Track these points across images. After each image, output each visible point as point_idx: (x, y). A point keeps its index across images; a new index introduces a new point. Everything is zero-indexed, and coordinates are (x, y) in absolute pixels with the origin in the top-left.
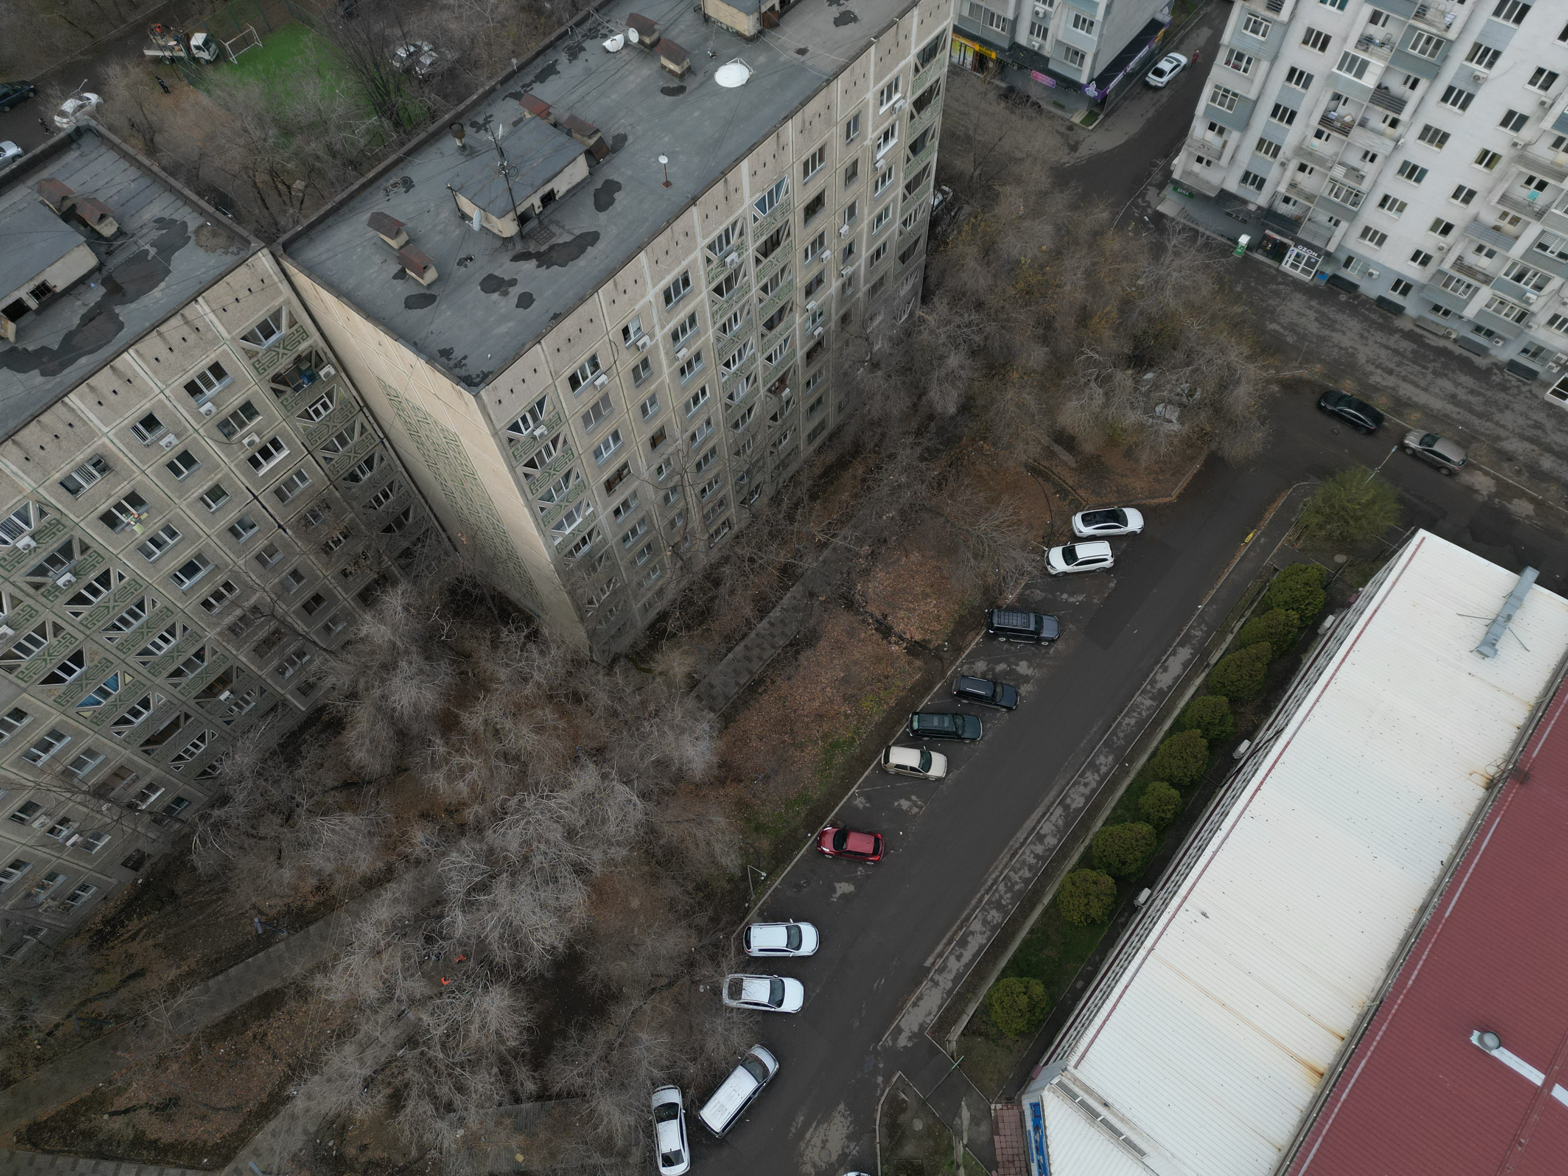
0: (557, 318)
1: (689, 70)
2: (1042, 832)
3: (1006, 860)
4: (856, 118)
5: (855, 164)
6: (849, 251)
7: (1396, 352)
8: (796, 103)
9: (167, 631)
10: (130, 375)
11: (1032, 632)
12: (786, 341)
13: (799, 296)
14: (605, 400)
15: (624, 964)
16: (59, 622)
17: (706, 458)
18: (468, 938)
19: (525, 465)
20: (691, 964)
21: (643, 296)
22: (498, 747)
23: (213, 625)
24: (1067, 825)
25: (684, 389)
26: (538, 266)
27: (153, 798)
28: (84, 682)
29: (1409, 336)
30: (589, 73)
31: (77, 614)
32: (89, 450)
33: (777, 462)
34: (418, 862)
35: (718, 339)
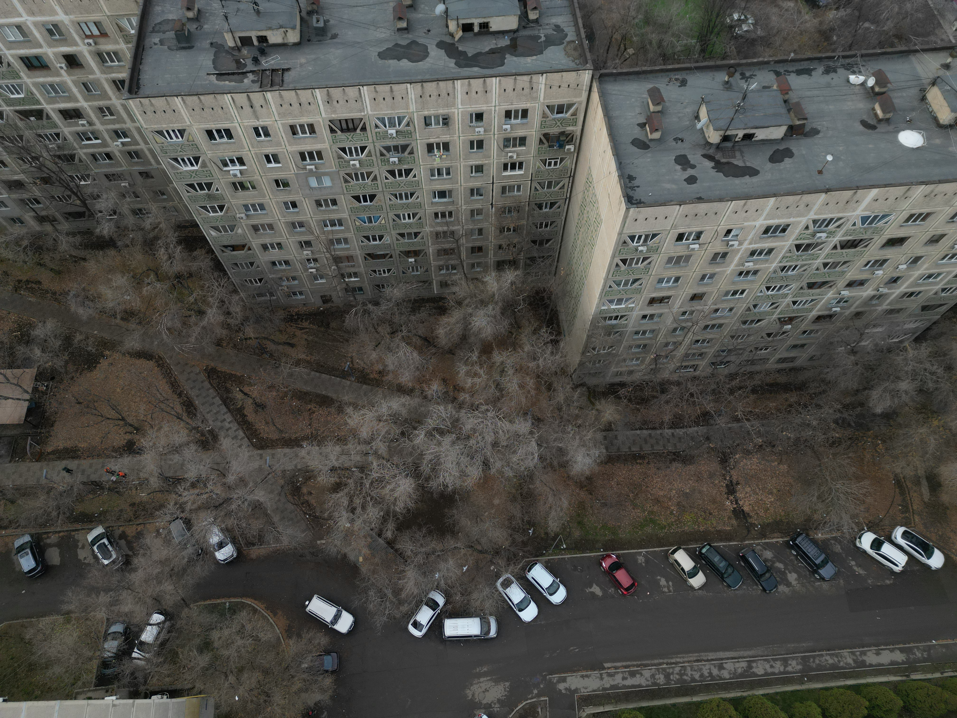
0: (700, 200)
1: (888, 121)
2: (725, 665)
3: (692, 659)
5: (943, 236)
6: (895, 280)
8: (936, 179)
9: (413, 214)
10: (488, 90)
11: (815, 564)
12: (812, 300)
13: (842, 283)
14: (688, 258)
15: (469, 523)
16: (378, 176)
17: (713, 326)
18: (418, 448)
19: (621, 260)
20: (497, 553)
21: (754, 220)
22: (498, 378)
23: (431, 226)
24: (742, 675)
25: (734, 283)
26: (713, 168)
27: (353, 279)
28: (367, 209)
30: (828, 86)
31: (386, 178)
32: (447, 111)
33: (750, 358)
34: (425, 397)
35: (775, 272)
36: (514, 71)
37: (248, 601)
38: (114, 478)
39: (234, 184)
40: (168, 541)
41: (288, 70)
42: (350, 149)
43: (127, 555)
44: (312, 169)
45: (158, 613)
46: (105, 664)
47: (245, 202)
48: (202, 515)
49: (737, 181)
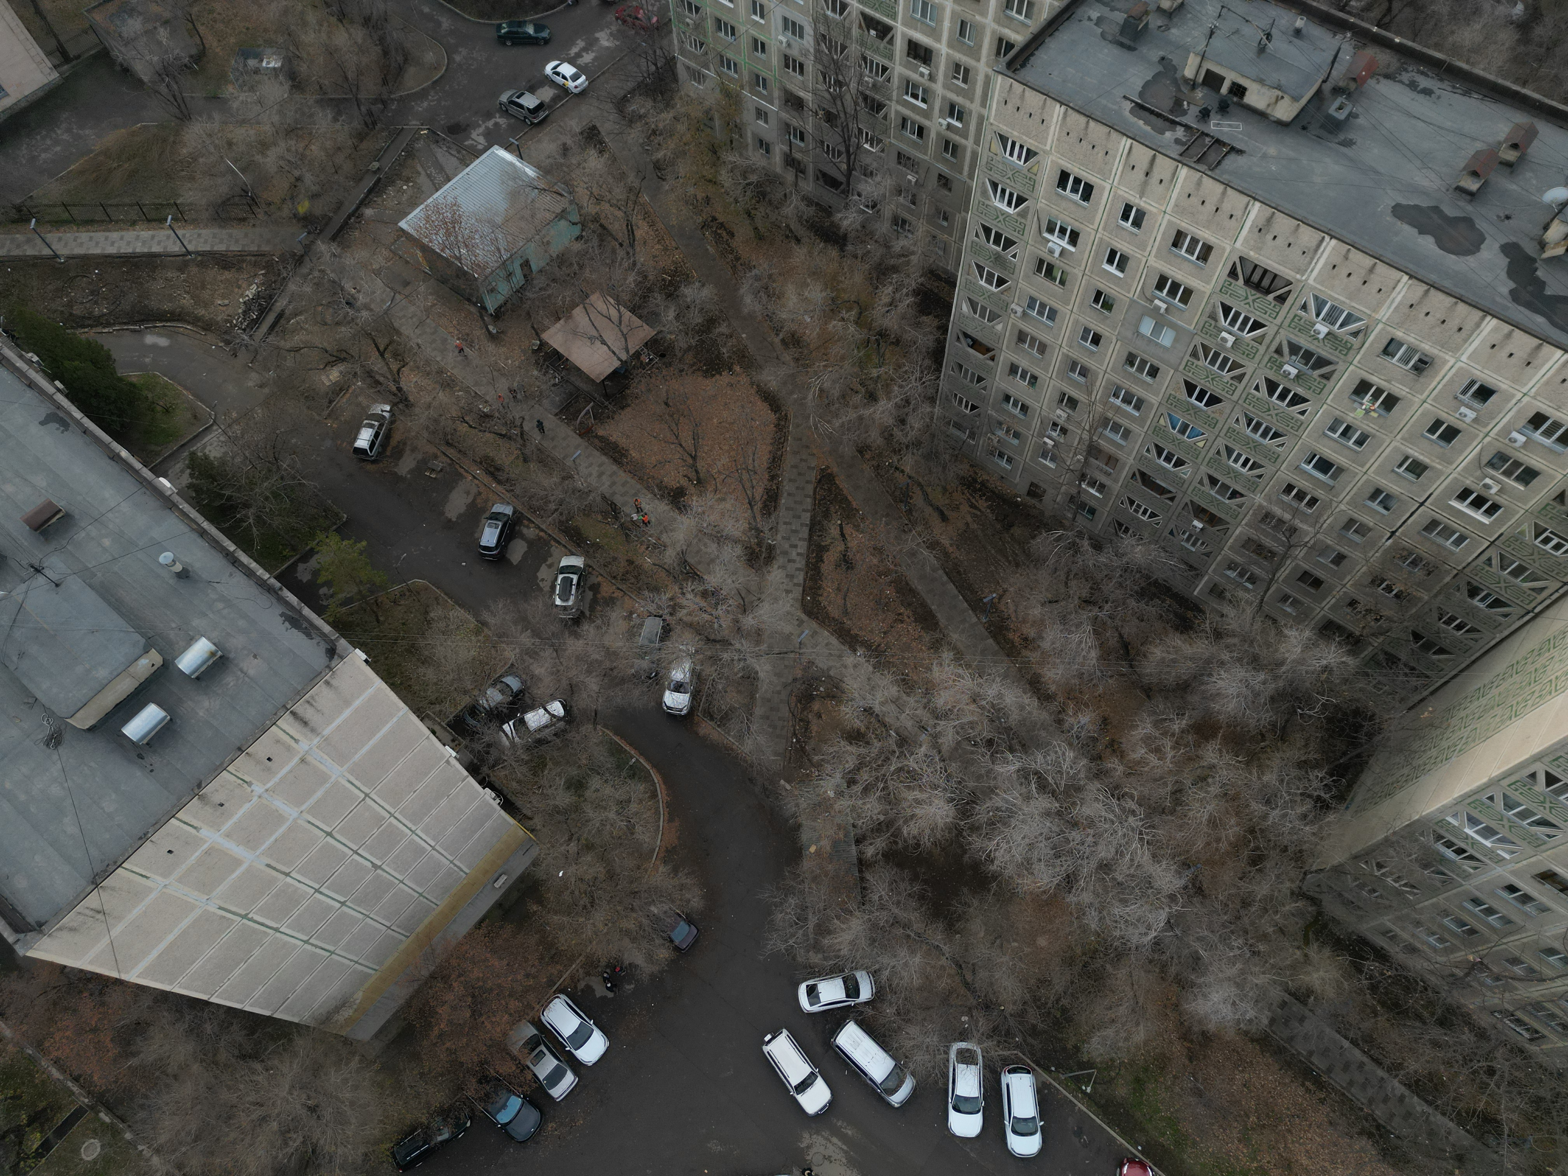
9: (1254, 463)
10: (1535, 363)
15: (982, 934)
16: (1247, 378)
18: (995, 778)
19: (1547, 773)
20: (988, 1006)
22: (1188, 783)
23: (1268, 498)
27: (1092, 491)
32: (1436, 352)
34: (1060, 722)
37: (656, 778)
38: (635, 517)
39: (1041, 262)
40: (632, 633)
41: (1240, 152)
42: (1237, 315)
43: (582, 612)
44: (1160, 308)
45: (562, 704)
46: (473, 710)
47: (1035, 294)
48: (688, 635)
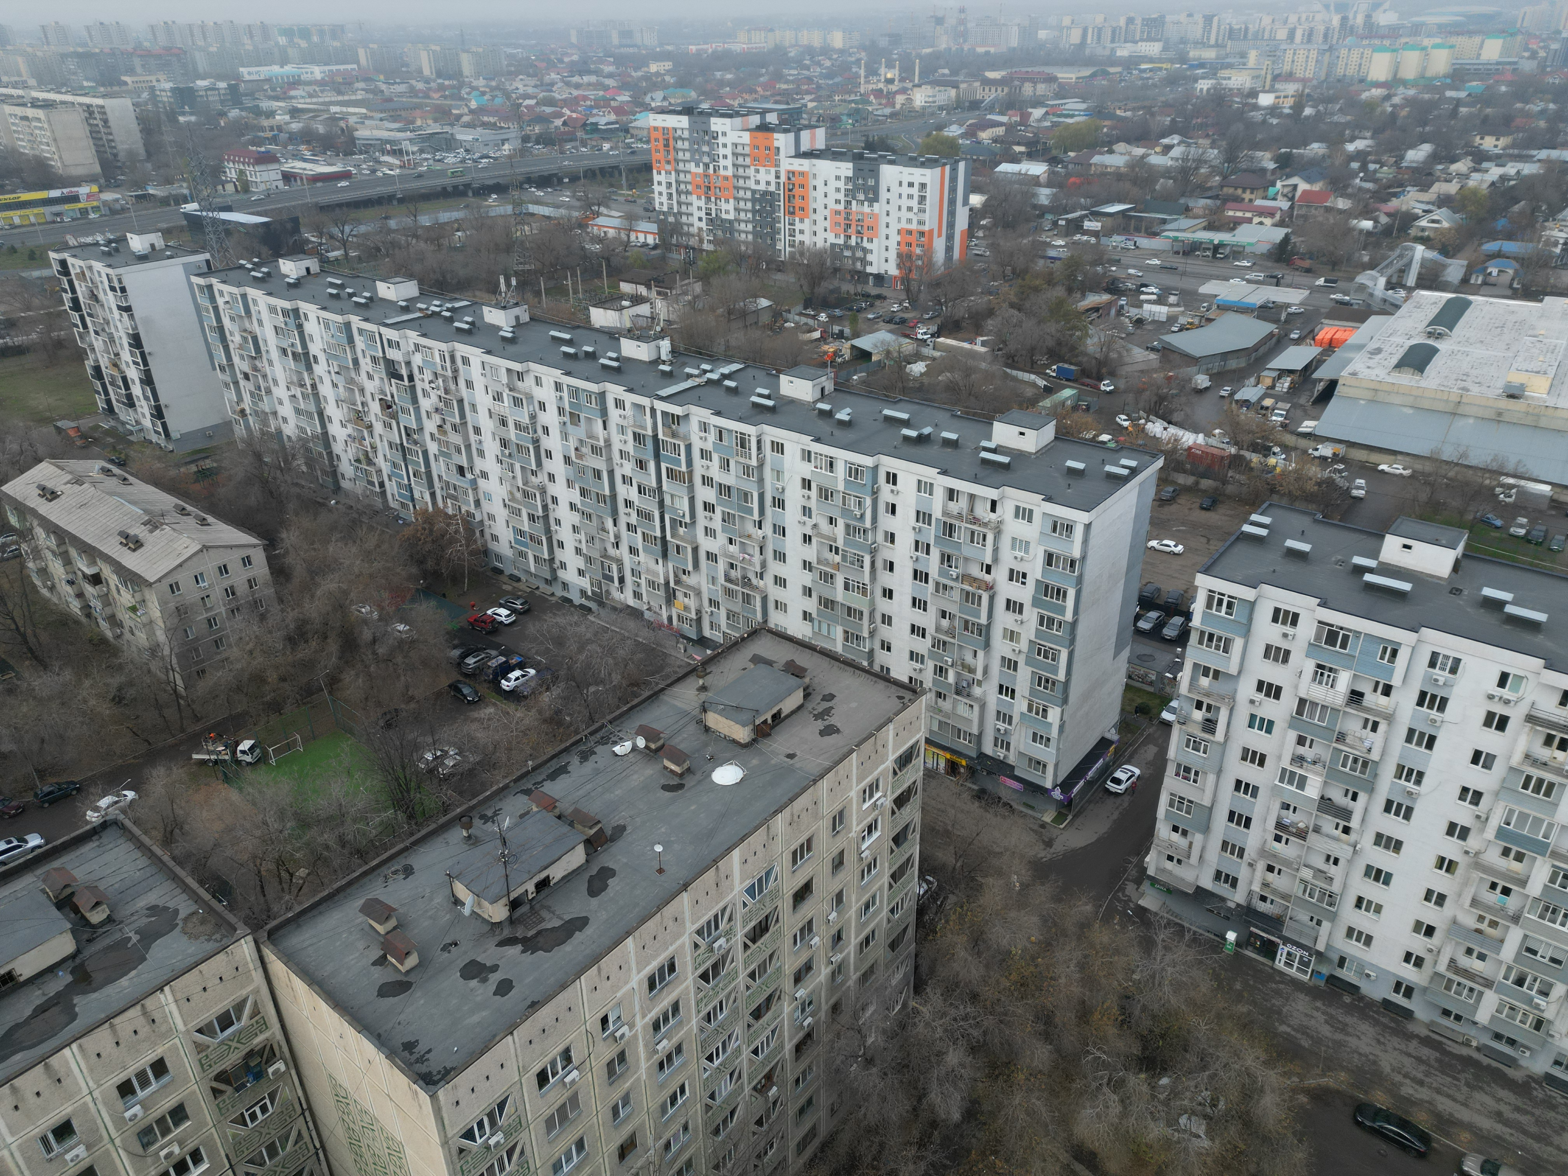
0: (534, 1006)
1: (688, 770)
4: (841, 813)
5: (842, 853)
6: (838, 938)
7: (1419, 1060)
8: (785, 799)
10: (62, 1074)
12: (773, 1032)
13: (787, 984)
14: (574, 1100)
21: (626, 983)
25: (662, 1086)
26: (523, 952)
29: (1426, 1041)
30: (597, 772)
35: (702, 1030)
36: (103, 1016)
49: (568, 947)
